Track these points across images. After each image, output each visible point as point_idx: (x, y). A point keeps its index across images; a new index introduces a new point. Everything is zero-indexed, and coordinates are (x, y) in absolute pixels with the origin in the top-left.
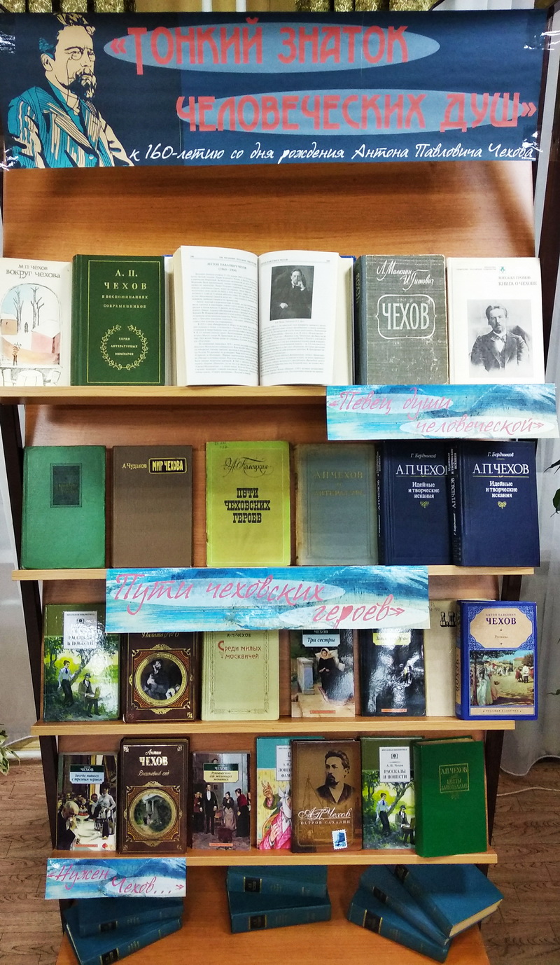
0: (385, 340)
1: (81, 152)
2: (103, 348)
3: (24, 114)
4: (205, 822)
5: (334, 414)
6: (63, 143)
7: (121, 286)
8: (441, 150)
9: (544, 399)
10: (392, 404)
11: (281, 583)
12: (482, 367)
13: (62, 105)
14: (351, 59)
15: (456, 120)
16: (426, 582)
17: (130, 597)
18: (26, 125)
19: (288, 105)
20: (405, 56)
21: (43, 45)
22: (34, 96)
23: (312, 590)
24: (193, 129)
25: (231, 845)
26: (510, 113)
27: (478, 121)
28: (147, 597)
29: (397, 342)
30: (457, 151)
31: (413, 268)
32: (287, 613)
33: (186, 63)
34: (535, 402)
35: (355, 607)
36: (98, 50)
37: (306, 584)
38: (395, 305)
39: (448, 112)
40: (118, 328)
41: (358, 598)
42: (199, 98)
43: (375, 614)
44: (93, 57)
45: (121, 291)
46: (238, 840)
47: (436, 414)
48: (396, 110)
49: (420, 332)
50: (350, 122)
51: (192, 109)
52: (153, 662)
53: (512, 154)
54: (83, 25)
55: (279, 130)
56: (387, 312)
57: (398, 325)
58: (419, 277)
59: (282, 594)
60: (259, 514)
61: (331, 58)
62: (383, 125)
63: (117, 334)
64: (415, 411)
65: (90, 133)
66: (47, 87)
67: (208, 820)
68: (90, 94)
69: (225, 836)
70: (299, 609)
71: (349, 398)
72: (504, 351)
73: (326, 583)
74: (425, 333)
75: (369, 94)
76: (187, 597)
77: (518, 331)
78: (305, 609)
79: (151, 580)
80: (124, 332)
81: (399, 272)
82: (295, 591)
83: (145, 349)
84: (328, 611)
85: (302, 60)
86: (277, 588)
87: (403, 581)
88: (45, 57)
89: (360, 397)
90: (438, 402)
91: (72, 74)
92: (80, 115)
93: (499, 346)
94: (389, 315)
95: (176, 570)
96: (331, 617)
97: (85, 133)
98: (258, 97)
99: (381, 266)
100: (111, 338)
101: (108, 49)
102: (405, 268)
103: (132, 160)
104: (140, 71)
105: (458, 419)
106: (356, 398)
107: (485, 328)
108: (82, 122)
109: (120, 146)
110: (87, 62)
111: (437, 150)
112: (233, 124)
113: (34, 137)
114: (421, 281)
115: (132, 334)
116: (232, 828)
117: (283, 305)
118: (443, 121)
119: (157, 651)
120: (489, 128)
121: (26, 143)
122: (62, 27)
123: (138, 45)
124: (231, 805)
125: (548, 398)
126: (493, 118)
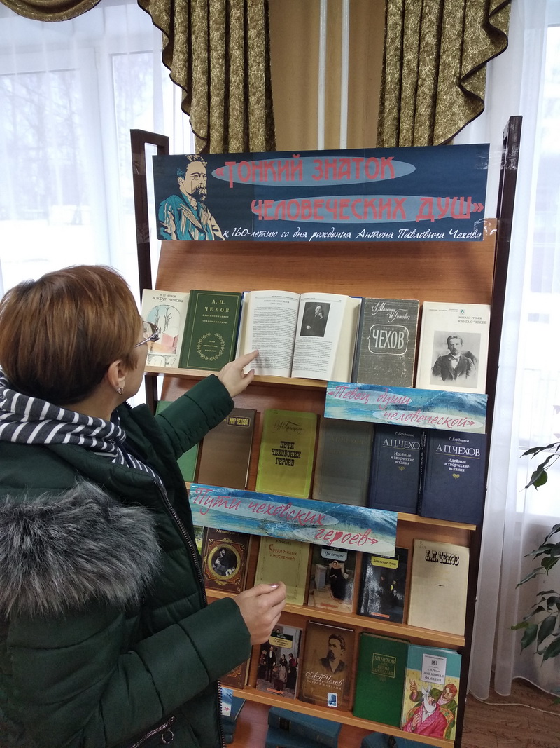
0: (372, 354)
1: (197, 231)
2: (199, 346)
3: (168, 210)
4: (266, 672)
5: (331, 400)
6: (187, 225)
7: (214, 309)
8: (416, 233)
9: (478, 405)
10: (369, 397)
11: (297, 509)
12: (439, 378)
13: (188, 205)
14: (357, 177)
15: (427, 214)
16: (396, 524)
17: (203, 503)
18: (168, 216)
19: (317, 205)
20: (393, 174)
21: (179, 172)
22: (173, 200)
23: (317, 517)
24: (260, 219)
25: (282, 693)
26: (465, 211)
27: (443, 215)
28: (212, 505)
29: (380, 356)
30: (428, 234)
31: (397, 308)
32: (298, 530)
33: (257, 181)
34: (472, 406)
35: (345, 533)
36: (209, 175)
37: (313, 512)
38: (382, 331)
39: (421, 209)
40: (209, 334)
41: (347, 528)
42: (265, 201)
43: (358, 540)
44: (206, 179)
45: (213, 313)
46: (287, 690)
47: (399, 407)
48: (387, 209)
49: (396, 351)
50: (356, 215)
51: (260, 207)
52: (221, 550)
53: (465, 236)
54: (200, 160)
55: (312, 220)
56: (376, 336)
57: (382, 345)
58: (399, 314)
59: (296, 517)
60: (293, 460)
61: (345, 177)
62: (378, 218)
63: (208, 338)
64: (385, 403)
65: (202, 220)
66: (180, 195)
67: (268, 671)
68: (203, 199)
69: (278, 685)
70: (307, 528)
71: (342, 390)
72: (457, 367)
73: (326, 513)
74: (400, 351)
75: (370, 198)
76: (236, 509)
77: (469, 355)
78: (311, 529)
79: (216, 494)
80: (212, 338)
81: (387, 310)
82: (305, 516)
83: (223, 348)
84: (326, 533)
85: (326, 178)
86: (294, 511)
87: (379, 520)
88: (180, 179)
89: (349, 390)
90: (402, 399)
91: (194, 188)
92: (197, 210)
93: (454, 364)
94: (377, 338)
95: (232, 490)
96: (328, 537)
97: (200, 221)
98: (299, 200)
99: (376, 305)
100: (204, 340)
101: (214, 174)
102: (391, 307)
103: (225, 236)
104: (231, 186)
105: (414, 412)
106: (346, 391)
107: (445, 351)
108: (198, 214)
109: (218, 228)
110: (203, 181)
111: (413, 233)
112: (284, 216)
113: (172, 222)
114: (400, 317)
115: (217, 339)
116: (283, 681)
117: (308, 327)
118: (418, 214)
119: (224, 543)
120: (450, 219)
121: (167, 226)
122: (189, 162)
123: (231, 171)
124: (284, 664)
125: (481, 404)
126: (452, 213)
